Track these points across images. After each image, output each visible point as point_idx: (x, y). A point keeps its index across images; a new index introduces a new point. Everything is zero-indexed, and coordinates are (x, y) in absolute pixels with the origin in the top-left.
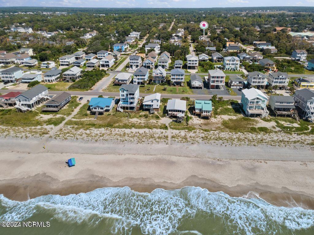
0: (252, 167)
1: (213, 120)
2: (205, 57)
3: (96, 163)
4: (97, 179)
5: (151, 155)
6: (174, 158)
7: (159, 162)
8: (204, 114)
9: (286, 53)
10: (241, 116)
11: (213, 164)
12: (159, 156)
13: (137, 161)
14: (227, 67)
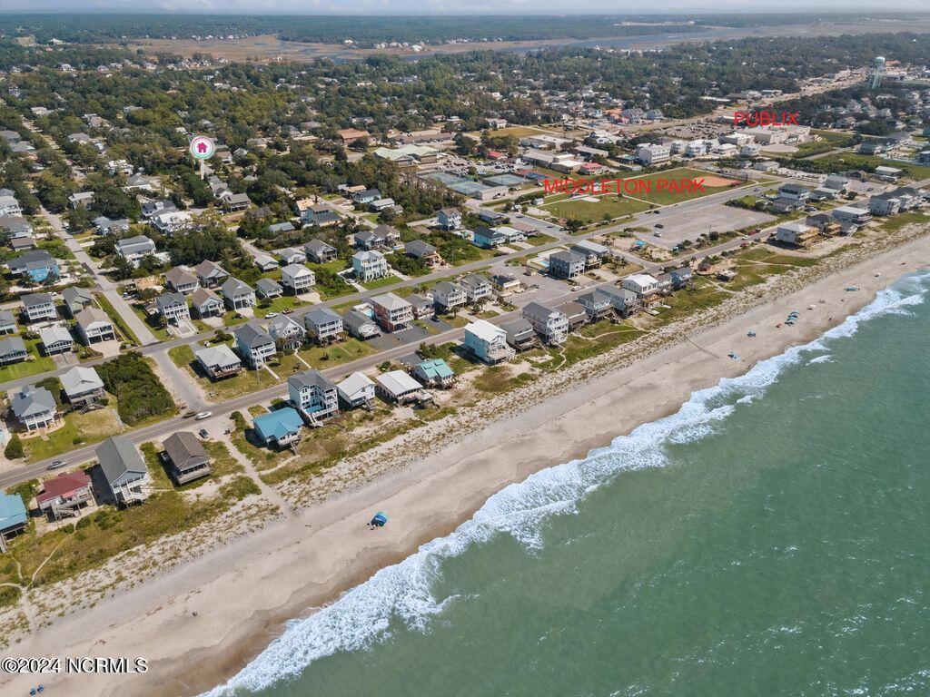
0: (557, 428)
1: (460, 387)
2: (298, 256)
3: (406, 505)
4: (433, 519)
5: (453, 465)
6: (481, 456)
7: (470, 467)
8: (445, 382)
9: (420, 211)
10: (483, 366)
11: (523, 443)
12: (462, 462)
13: (448, 480)
14: (368, 273)
